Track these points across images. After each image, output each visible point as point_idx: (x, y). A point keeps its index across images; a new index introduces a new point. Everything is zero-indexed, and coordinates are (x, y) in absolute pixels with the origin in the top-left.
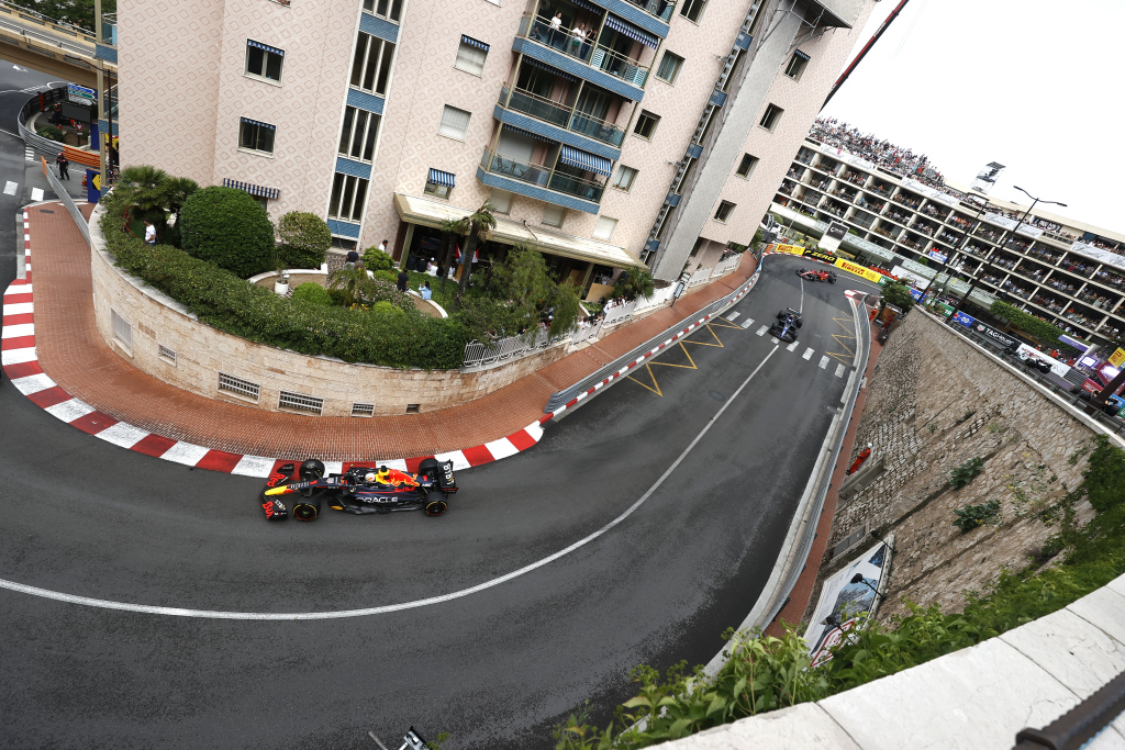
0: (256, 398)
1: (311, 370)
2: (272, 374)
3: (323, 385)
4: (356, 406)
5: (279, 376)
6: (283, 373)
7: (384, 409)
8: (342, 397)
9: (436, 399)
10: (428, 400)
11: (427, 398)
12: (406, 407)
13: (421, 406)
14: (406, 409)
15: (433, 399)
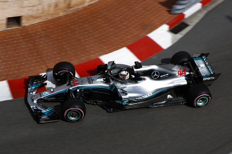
9: (39, 8)
10: (29, 10)
11: (27, 9)
12: (5, 22)
13: (23, 18)
14: (5, 24)
15: (35, 9)
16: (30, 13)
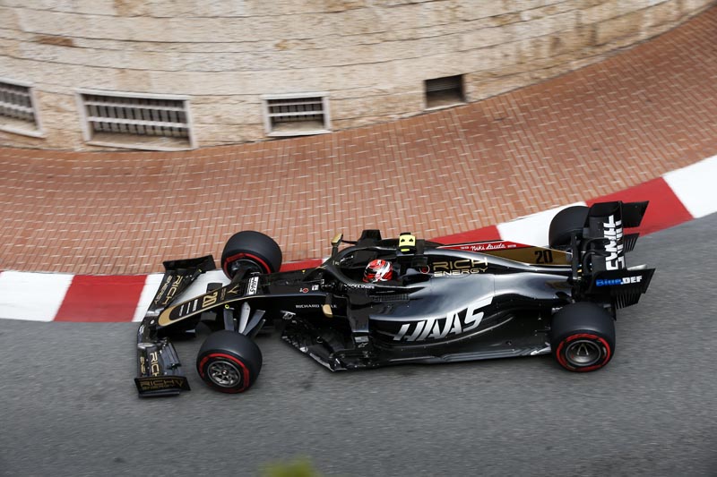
0: (32, 120)
1: (129, 23)
2: (48, 51)
3: (172, 59)
4: (275, 105)
5: (63, 54)
6: (67, 43)
7: (357, 106)
8: (230, 85)
9: (508, 52)
10: (482, 58)
11: (475, 54)
12: (420, 91)
13: (468, 79)
14: (422, 96)
15: (497, 53)
16: (486, 65)
